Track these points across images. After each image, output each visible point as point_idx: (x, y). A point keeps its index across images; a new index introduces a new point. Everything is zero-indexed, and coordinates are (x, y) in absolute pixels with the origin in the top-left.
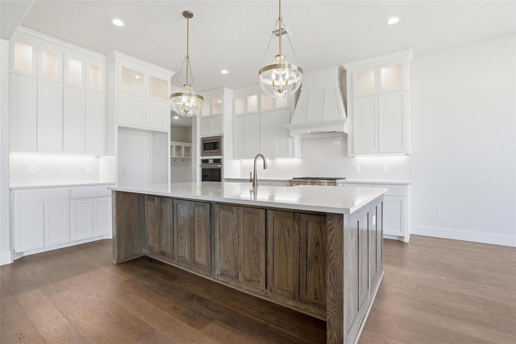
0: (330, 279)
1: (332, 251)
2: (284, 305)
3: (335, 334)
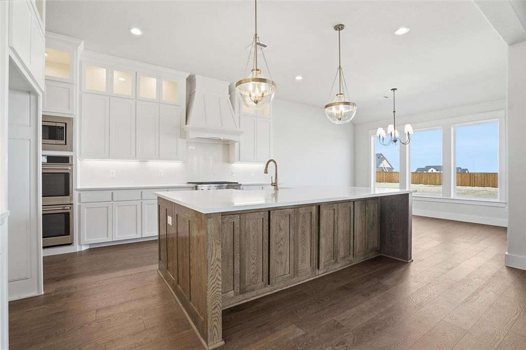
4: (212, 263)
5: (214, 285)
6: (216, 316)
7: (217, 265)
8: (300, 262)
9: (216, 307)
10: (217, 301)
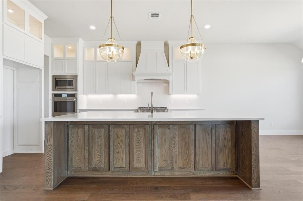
0: (254, 151)
1: (254, 138)
2: (206, 176)
3: (256, 175)
4: (47, 146)
5: (48, 158)
6: (50, 174)
7: (50, 148)
8: (135, 162)
9: (49, 169)
10: (50, 166)
